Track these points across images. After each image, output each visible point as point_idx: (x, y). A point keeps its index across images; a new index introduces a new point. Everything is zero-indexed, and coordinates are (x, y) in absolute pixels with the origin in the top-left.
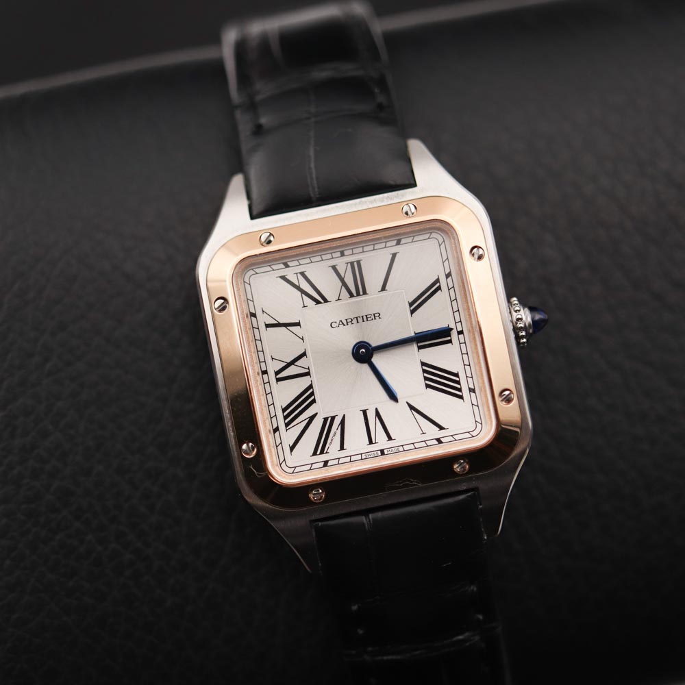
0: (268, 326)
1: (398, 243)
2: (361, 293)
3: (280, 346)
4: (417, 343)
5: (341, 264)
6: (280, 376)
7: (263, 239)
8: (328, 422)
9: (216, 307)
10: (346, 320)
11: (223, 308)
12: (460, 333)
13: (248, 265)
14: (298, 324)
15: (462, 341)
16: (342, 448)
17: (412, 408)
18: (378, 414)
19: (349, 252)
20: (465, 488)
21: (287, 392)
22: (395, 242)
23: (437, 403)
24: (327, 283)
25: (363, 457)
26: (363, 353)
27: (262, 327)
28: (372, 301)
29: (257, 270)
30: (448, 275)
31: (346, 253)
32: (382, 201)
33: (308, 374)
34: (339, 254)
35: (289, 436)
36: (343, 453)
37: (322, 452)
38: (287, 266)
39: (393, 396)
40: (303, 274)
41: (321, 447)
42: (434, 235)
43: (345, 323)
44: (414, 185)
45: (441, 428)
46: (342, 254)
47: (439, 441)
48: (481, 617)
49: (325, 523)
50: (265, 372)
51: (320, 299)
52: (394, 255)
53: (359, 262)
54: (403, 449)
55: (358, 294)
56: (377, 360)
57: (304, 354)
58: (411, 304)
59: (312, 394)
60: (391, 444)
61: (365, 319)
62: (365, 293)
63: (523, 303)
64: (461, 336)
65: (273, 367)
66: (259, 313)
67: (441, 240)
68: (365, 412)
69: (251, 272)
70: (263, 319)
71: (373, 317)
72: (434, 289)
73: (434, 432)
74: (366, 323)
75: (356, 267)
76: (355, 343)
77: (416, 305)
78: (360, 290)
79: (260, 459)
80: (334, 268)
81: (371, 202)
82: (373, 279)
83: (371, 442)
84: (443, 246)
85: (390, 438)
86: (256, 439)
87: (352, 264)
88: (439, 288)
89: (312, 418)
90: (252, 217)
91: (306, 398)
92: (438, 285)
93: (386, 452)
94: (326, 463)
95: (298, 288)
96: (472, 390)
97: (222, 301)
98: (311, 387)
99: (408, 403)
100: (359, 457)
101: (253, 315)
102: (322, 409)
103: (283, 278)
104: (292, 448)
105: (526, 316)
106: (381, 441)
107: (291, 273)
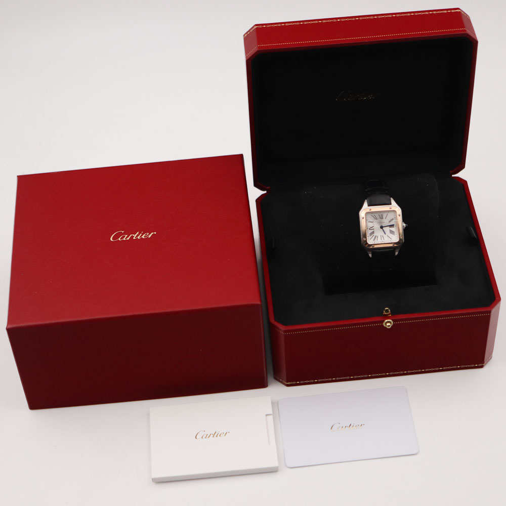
3: (370, 225)
5: (380, 214)
7: (369, 210)
8: (376, 237)
9: (362, 219)
13: (367, 213)
14: (373, 222)
16: (377, 240)
17: (388, 236)
18: (383, 236)
20: (393, 248)
21: (371, 231)
22: (388, 212)
23: (391, 235)
24: (378, 217)
26: (382, 227)
28: (384, 220)
30: (395, 218)
32: (387, 206)
33: (374, 229)
35: (370, 238)
39: (385, 234)
40: (375, 215)
41: (374, 240)
42: (394, 212)
43: (380, 223)
44: (391, 204)
45: (391, 239)
47: (391, 241)
49: (374, 250)
51: (376, 219)
52: (387, 214)
56: (384, 228)
57: (373, 227)
63: (405, 223)
64: (396, 226)
65: (369, 228)
68: (381, 235)
70: (368, 221)
71: (384, 222)
72: (393, 219)
74: (382, 223)
75: (382, 215)
77: (390, 222)
78: (382, 218)
79: (366, 240)
81: (385, 206)
82: (384, 217)
83: (381, 239)
84: (395, 214)
86: (366, 238)
89: (373, 236)
90: (368, 206)
91: (373, 232)
94: (375, 242)
95: (374, 217)
96: (396, 234)
100: (379, 242)
102: (375, 234)
105: (405, 225)
106: (383, 240)
107: (373, 215)
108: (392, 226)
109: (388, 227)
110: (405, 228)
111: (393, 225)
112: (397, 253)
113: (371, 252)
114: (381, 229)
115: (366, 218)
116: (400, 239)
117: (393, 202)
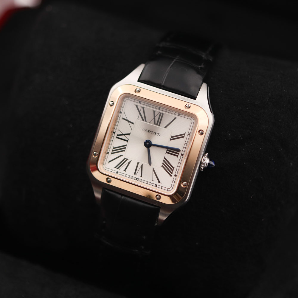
0: (123, 119)
1: (179, 115)
2: (158, 125)
3: (123, 127)
4: (167, 150)
5: (157, 111)
6: (118, 137)
7: (137, 90)
8: (125, 160)
9: (110, 104)
10: (149, 131)
11: (112, 105)
12: (182, 155)
13: (127, 96)
14: (133, 123)
15: (181, 158)
16: (125, 170)
17: (154, 170)
18: (142, 166)
19: (162, 109)
20: (156, 205)
21: (118, 143)
22: (178, 114)
23: (162, 173)
24: (149, 116)
25: (130, 177)
26: (148, 144)
27: (121, 118)
28: (161, 129)
29: (130, 99)
30: (189, 134)
31: (161, 109)
32: (182, 99)
33: (127, 141)
34: (158, 108)
35: (111, 157)
36: (124, 172)
37: (118, 168)
38: (140, 102)
39: (150, 163)
40: (143, 108)
41: (118, 166)
42: (191, 119)
43: (148, 131)
44: (194, 98)
45: (159, 182)
46: (159, 109)
47: (156, 186)
48: (143, 247)
49: (108, 191)
50: (114, 133)
51: (144, 119)
52: (175, 118)
53: (163, 114)
54: (144, 181)
55: (157, 124)
56: (152, 149)
57: (129, 134)
58: (172, 137)
59: (125, 148)
60: (141, 178)
61: (155, 134)
62: (159, 125)
63: (208, 157)
64: (182, 156)
65: (118, 133)
66: (123, 113)
67: (193, 122)
68: (138, 163)
69: (128, 98)
70: (123, 116)
71: (157, 134)
72: (181, 136)
73: (156, 182)
74: (154, 135)
75: (161, 116)
76: (147, 139)
78: (159, 123)
80: (154, 112)
81: (178, 97)
82: (164, 122)
83: (135, 174)
84: (192, 124)
85: (141, 176)
86: (99, 153)
87: (161, 113)
88: (183, 137)
89: (121, 156)
90: (139, 81)
91: (123, 148)
92: (184, 136)
93: (138, 179)
94: (117, 172)
95: (139, 112)
96: (176, 176)
97: (113, 103)
98: (126, 145)
99: (153, 168)
100: (129, 176)
101: (121, 113)
102: (125, 154)
103: (137, 106)
104: (110, 162)
105: (207, 161)
106: (138, 175)
107: (140, 106)
108: (173, 151)
109: (165, 150)
110: (205, 168)
111: (178, 150)
112: (162, 217)
113: (101, 191)
114: (146, 149)
115: (121, 106)
116: (180, 192)
117: (203, 95)
